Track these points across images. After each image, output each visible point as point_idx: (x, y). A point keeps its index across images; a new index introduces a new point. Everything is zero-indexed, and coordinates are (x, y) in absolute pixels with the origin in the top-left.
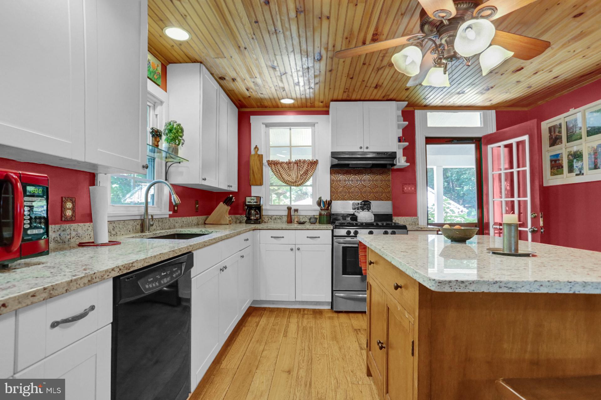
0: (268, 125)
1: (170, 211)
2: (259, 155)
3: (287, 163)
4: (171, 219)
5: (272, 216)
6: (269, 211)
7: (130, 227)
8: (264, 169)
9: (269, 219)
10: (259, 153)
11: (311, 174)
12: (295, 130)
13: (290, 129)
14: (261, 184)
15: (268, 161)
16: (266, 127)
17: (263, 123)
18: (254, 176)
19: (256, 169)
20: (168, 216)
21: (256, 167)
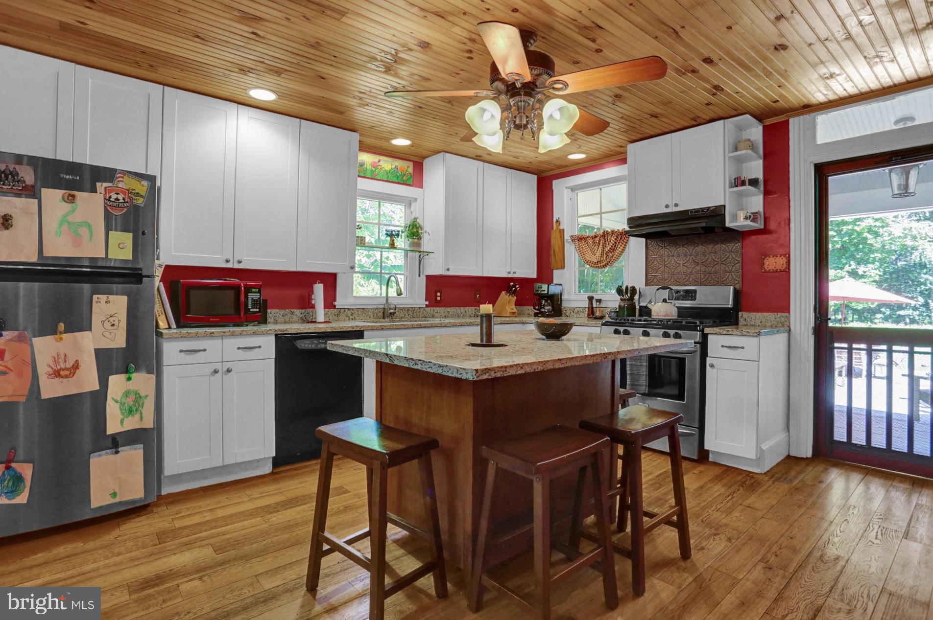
0: (573, 189)
1: (426, 300)
2: (560, 230)
3: (592, 237)
4: (428, 309)
5: (574, 308)
6: (572, 302)
7: (370, 314)
8: (566, 245)
9: (571, 313)
10: (561, 227)
11: (621, 248)
12: (607, 190)
13: (601, 189)
14: (563, 267)
15: (572, 236)
16: (572, 191)
17: (566, 188)
18: (555, 257)
19: (557, 249)
20: (424, 306)
21: (557, 248)
